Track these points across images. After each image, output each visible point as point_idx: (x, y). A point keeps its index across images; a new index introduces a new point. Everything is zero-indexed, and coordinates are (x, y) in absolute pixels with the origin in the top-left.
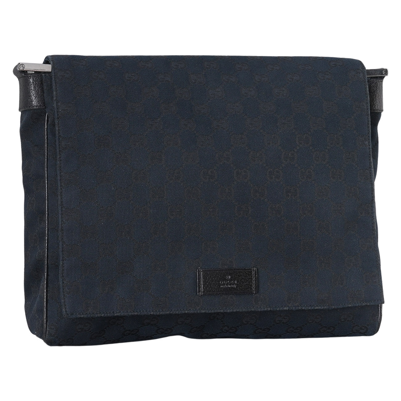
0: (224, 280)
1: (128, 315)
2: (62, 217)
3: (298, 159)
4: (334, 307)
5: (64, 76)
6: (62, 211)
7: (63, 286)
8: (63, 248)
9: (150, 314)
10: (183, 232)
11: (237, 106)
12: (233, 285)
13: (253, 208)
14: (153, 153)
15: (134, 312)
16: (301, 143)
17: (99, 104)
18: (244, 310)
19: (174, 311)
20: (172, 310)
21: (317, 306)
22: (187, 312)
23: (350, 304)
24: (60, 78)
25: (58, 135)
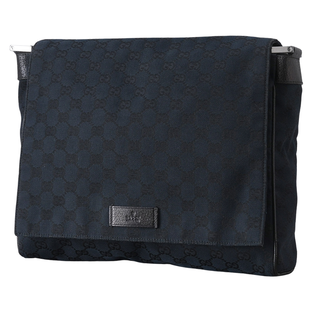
0: (130, 216)
5: (38, 54)
12: (137, 220)
13: (156, 159)
15: (62, 235)
17: (56, 76)
18: (147, 241)
19: (92, 237)
20: (90, 236)
21: (208, 242)
22: (100, 239)
23: (236, 243)
24: (35, 56)
25: (27, 99)
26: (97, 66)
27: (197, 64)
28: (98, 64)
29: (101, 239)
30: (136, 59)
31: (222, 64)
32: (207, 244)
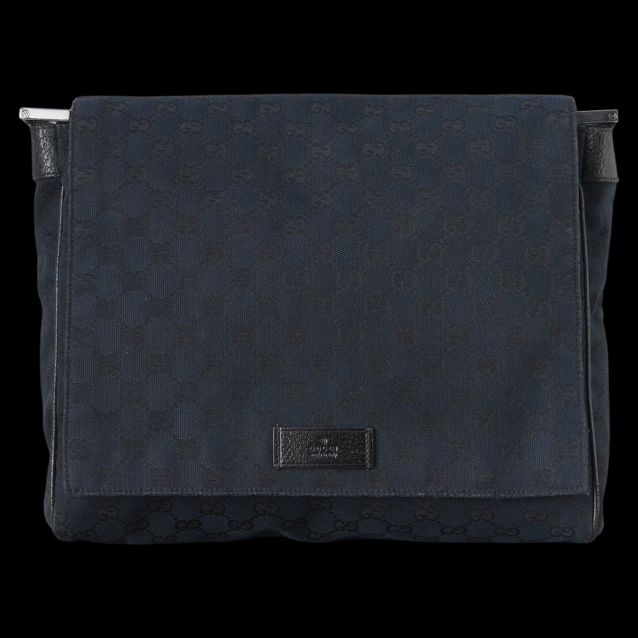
0: (316, 446)
1: (163, 494)
2: (69, 342)
3: (446, 256)
4: (503, 495)
5: (87, 126)
6: (69, 332)
7: (66, 447)
8: (68, 389)
9: (198, 495)
10: (253, 369)
11: (352, 172)
12: (332, 453)
13: (367, 332)
14: (209, 244)
15: (172, 490)
16: (452, 231)
17: (135, 170)
18: (351, 494)
19: (236, 491)
20: (233, 489)
21: (475, 492)
22: (255, 493)
23: (532, 491)
24: (80, 129)
25: (71, 216)
26: (221, 149)
27: (433, 144)
28: (223, 146)
29: (257, 494)
30: (300, 136)
31: (485, 144)
32: (475, 495)
